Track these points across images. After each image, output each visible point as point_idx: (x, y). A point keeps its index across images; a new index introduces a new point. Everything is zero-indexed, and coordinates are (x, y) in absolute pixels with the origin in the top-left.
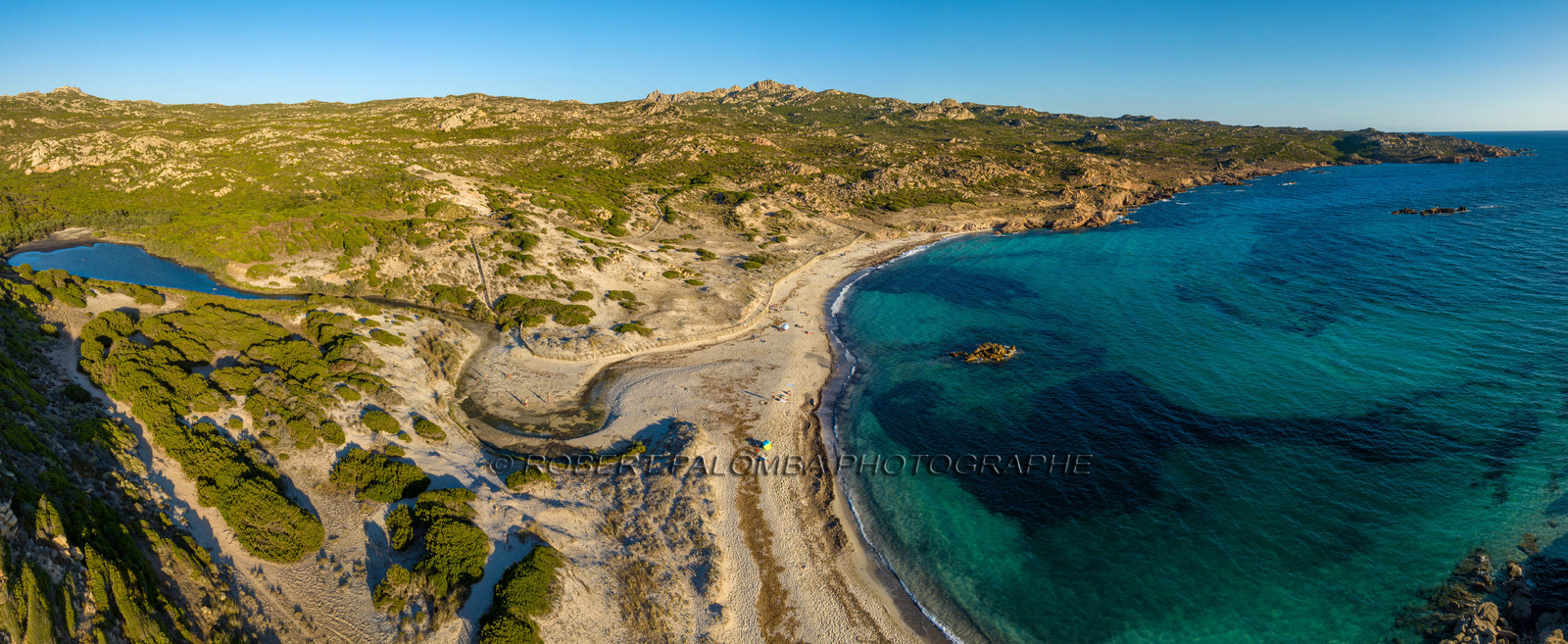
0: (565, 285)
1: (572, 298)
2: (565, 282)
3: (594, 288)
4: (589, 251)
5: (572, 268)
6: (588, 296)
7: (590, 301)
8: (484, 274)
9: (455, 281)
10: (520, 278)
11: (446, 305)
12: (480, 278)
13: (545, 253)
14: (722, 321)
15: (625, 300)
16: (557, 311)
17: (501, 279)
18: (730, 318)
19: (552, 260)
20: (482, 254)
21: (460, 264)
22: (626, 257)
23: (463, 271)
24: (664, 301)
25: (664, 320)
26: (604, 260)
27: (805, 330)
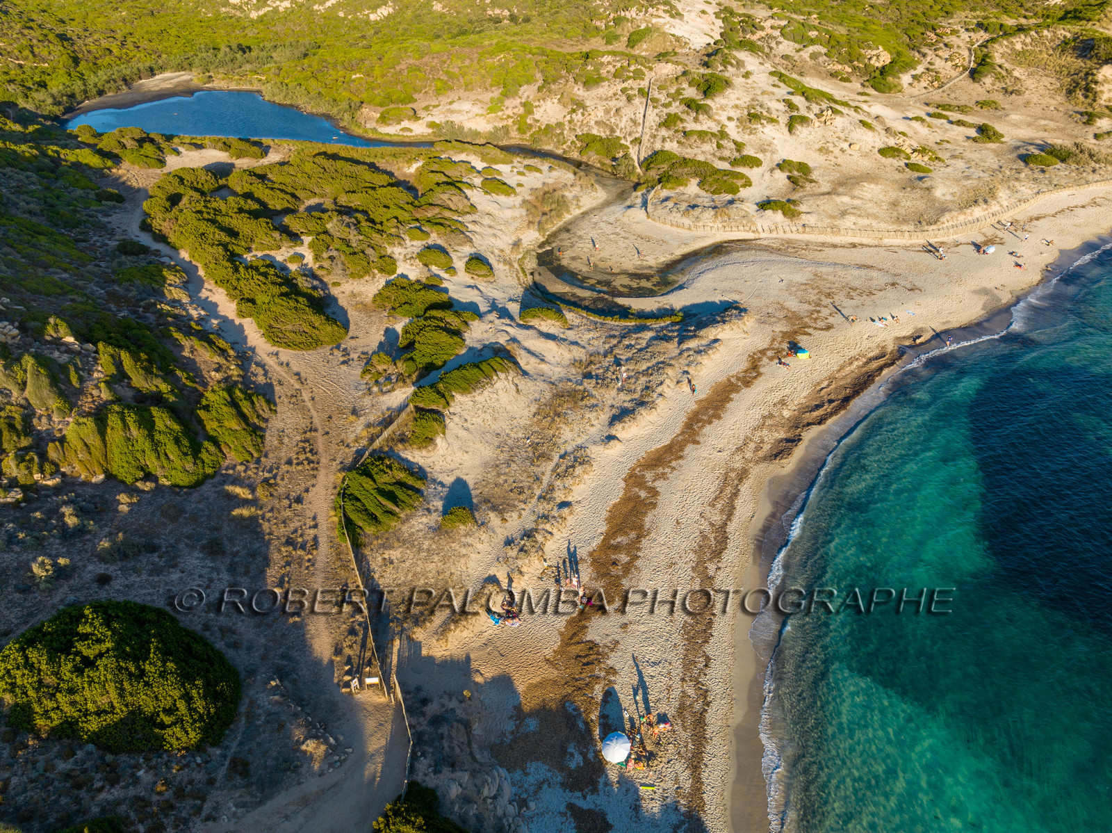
0: (733, 146)
1: (735, 162)
2: (735, 143)
3: (768, 154)
4: (790, 105)
5: (754, 126)
6: (755, 162)
7: (755, 169)
8: (647, 124)
9: (612, 131)
10: (685, 133)
11: (593, 158)
12: (640, 129)
13: (731, 104)
14: (905, 221)
15: (796, 173)
16: (705, 174)
17: (664, 132)
18: (921, 221)
19: (735, 114)
20: (655, 100)
21: (623, 111)
22: (839, 120)
23: (625, 119)
24: (847, 182)
25: (826, 205)
26: (804, 120)
27: (1020, 261)
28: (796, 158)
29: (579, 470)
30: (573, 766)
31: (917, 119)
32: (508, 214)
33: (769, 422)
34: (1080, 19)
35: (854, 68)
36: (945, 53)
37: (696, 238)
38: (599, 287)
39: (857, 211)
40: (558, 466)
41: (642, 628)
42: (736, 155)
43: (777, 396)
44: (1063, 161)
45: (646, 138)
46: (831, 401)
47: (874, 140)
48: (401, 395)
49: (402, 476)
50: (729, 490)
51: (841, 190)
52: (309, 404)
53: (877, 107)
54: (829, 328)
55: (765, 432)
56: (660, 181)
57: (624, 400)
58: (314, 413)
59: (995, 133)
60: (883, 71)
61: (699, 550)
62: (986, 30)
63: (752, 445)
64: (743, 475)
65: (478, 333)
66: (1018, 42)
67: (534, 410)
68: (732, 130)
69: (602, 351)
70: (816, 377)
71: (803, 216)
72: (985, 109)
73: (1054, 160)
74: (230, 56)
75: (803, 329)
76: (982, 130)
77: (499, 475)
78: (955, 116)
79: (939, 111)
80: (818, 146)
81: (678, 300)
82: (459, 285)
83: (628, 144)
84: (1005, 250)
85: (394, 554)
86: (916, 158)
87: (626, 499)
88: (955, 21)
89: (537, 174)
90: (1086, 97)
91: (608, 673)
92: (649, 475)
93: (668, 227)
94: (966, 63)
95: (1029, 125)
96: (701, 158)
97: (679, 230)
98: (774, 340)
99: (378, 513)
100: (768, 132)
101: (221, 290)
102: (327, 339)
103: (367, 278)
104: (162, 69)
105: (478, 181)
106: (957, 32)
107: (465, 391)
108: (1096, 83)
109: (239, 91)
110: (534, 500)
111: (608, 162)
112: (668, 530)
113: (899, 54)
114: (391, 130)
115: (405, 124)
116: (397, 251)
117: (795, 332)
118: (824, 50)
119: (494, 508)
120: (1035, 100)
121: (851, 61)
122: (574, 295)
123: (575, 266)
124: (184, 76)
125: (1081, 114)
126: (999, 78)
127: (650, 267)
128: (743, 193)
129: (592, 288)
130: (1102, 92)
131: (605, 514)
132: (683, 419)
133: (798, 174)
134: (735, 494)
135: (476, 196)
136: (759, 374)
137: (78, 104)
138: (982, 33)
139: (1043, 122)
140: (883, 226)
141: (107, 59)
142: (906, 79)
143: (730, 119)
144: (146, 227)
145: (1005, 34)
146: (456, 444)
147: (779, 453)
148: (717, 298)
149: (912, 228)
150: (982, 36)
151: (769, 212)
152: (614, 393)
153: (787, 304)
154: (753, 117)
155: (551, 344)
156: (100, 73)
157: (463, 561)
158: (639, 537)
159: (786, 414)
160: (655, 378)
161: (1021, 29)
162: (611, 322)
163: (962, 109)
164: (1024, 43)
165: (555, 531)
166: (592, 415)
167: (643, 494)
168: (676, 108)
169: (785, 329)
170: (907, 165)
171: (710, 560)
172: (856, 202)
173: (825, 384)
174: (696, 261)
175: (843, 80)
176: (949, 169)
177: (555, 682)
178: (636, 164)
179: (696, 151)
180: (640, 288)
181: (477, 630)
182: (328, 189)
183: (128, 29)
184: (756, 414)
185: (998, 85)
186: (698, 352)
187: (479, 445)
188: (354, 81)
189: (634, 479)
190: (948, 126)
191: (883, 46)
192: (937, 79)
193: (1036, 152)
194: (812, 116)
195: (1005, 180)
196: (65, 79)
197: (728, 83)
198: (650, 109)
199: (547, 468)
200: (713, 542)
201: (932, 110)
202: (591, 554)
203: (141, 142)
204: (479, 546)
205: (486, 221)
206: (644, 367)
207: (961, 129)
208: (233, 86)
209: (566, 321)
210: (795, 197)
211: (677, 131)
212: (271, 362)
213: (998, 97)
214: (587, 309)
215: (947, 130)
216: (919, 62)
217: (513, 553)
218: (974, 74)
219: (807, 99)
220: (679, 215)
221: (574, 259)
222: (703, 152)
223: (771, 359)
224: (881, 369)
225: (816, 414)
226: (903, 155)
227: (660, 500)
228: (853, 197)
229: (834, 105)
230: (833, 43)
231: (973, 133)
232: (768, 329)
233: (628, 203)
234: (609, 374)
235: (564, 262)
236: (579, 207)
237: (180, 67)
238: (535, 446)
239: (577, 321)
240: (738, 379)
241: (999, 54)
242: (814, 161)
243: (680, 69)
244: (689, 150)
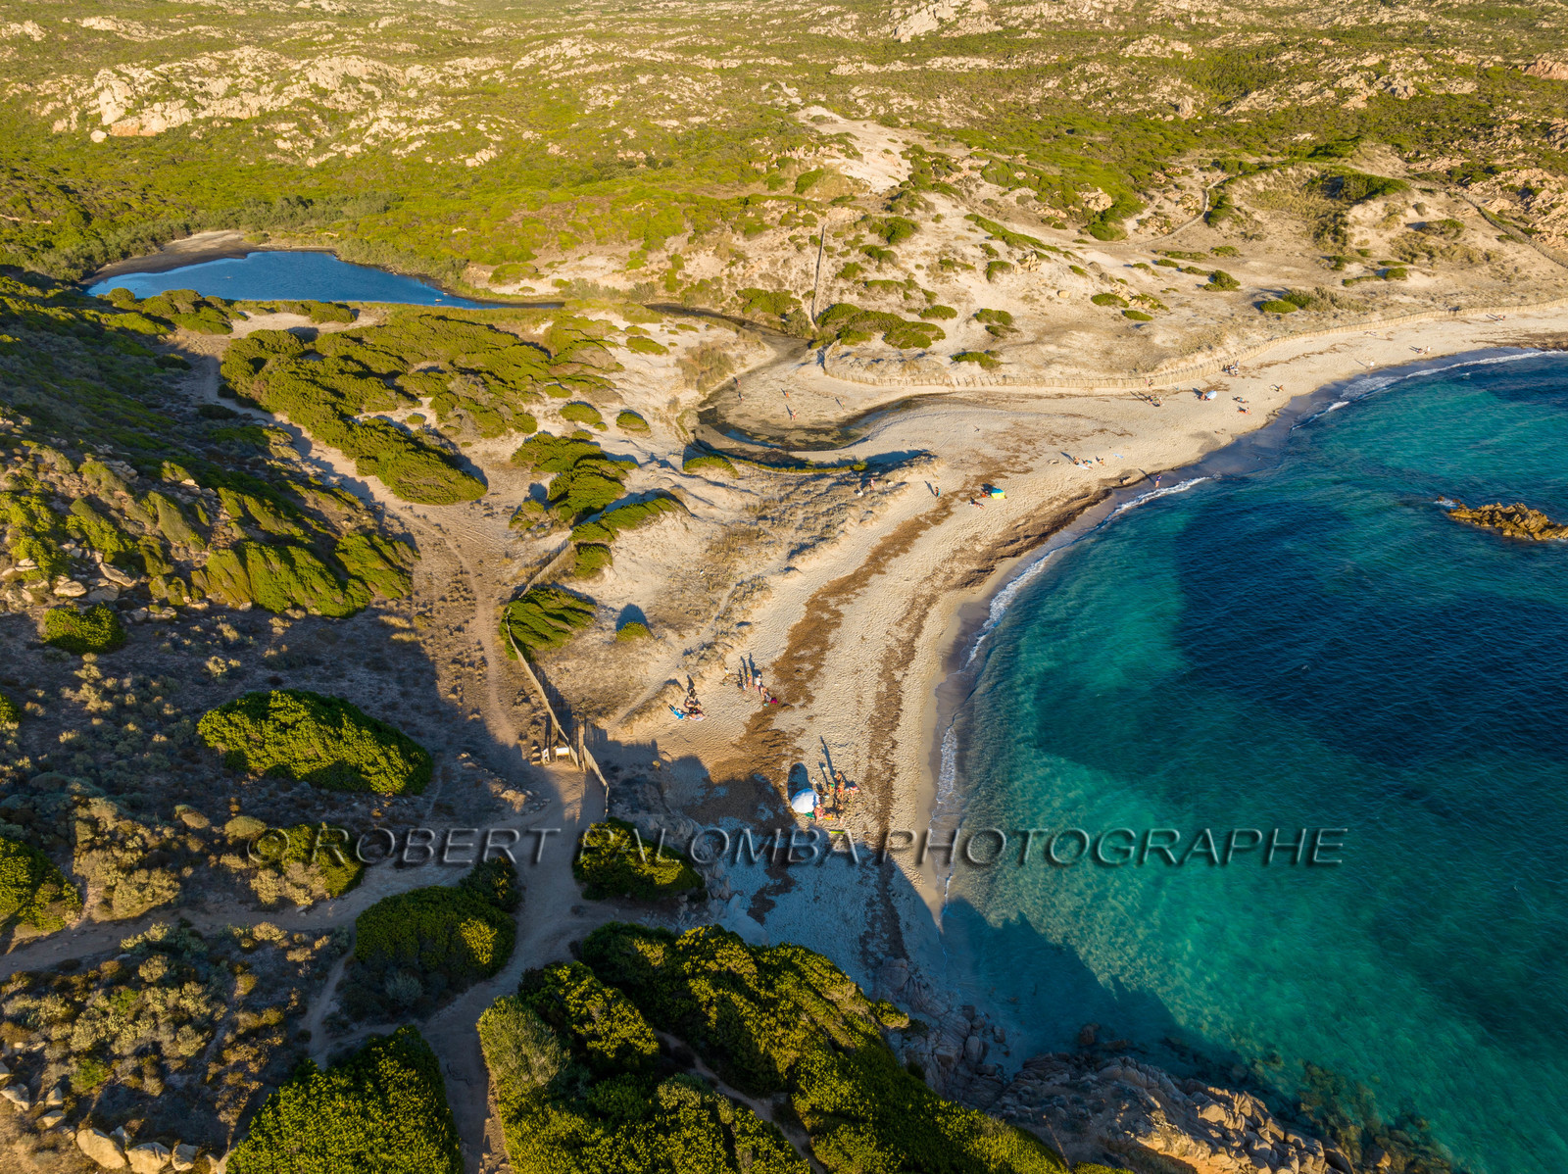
1: (925, 314)
4: (989, 251)
5: (947, 275)
7: (949, 320)
8: (821, 276)
9: (780, 284)
10: (866, 283)
11: (758, 315)
12: (813, 281)
13: (920, 250)
14: (1119, 369)
15: (995, 323)
16: (891, 327)
17: (841, 284)
18: (1135, 368)
19: (924, 262)
20: (829, 249)
21: (793, 262)
22: (1045, 266)
23: (794, 271)
24: (1054, 331)
25: (1030, 355)
26: (1004, 266)
27: (1244, 406)
28: (995, 306)
29: (757, 595)
30: (764, 819)
31: (1139, 266)
32: (661, 373)
33: (959, 555)
34: (1331, 155)
35: (1070, 213)
36: (1176, 196)
37: (881, 393)
38: (771, 442)
39: (1065, 361)
40: (734, 592)
41: (828, 719)
42: (927, 306)
43: (969, 533)
44: (1302, 307)
45: (820, 291)
46: (1027, 537)
47: (1088, 286)
48: (557, 539)
49: (570, 602)
50: (916, 612)
51: (1046, 338)
52: (456, 552)
53: (1095, 254)
54: (1027, 471)
55: (956, 564)
56: (838, 337)
57: (804, 537)
58: (461, 558)
59: (1229, 280)
60: (1104, 216)
61: (886, 661)
62: (1223, 169)
63: (942, 576)
64: (931, 600)
65: (637, 481)
66: (1260, 183)
67: (705, 546)
68: (922, 279)
69: (777, 497)
70: (1012, 516)
71: (1003, 367)
72: (1221, 256)
73: (1292, 306)
74: (288, 211)
75: (1000, 473)
76: (1215, 277)
77: (673, 600)
78: (1184, 263)
79: (1168, 258)
80: (1021, 295)
81: (861, 452)
82: (610, 439)
83: (800, 298)
84: (1229, 395)
85: (571, 664)
86: (1134, 306)
87: (808, 621)
88: (1187, 161)
89: (693, 333)
90: (1335, 241)
91: (795, 752)
92: (832, 601)
93: (849, 383)
94: (1200, 207)
95: (1270, 272)
96: (886, 310)
97: (862, 385)
98: (967, 483)
99: (548, 633)
100: (963, 280)
101: (333, 450)
102: (466, 494)
103: (502, 437)
104: (200, 227)
105: (622, 340)
106: (1190, 171)
107: (631, 527)
108: (1346, 224)
109: (304, 251)
110: (712, 621)
111: (776, 319)
112: (853, 644)
113: (1122, 197)
114: (508, 290)
115: (526, 282)
116: (535, 409)
117: (991, 476)
118: (1033, 194)
119: (670, 626)
120: (1278, 245)
121: (1066, 206)
122: (742, 451)
123: (742, 423)
124: (231, 236)
125: (1329, 259)
126: (1238, 222)
127: (830, 422)
128: (935, 346)
129: (764, 443)
130: (1352, 234)
131: (786, 633)
132: (866, 554)
133: (998, 324)
134: (924, 615)
135: (622, 355)
136: (950, 513)
137: (99, 267)
138: (1219, 172)
139: (1286, 269)
140: (1093, 374)
141: (127, 216)
142: (1130, 224)
143: (918, 267)
144: (226, 392)
145: (1245, 173)
146: (625, 575)
147: (970, 581)
148: (905, 448)
149: (1126, 375)
150: (1219, 176)
151: (964, 364)
152: (792, 532)
153: (982, 451)
154: (945, 264)
155: (720, 491)
156: (120, 231)
157: (642, 667)
158: (823, 651)
159: (979, 548)
160: (836, 518)
161: (1263, 167)
162: (785, 473)
163: (1195, 257)
164: (1266, 183)
165: (735, 645)
166: (770, 551)
167: (826, 616)
168: (855, 257)
169: (979, 473)
170: (1124, 313)
171: (897, 668)
172: (1064, 351)
173: (1023, 521)
174: (882, 416)
175: (1057, 226)
176: (1173, 317)
177: (742, 761)
178: (810, 320)
179: (880, 303)
180: (818, 443)
181: (661, 721)
182: (442, 350)
183: (143, 181)
184: (946, 549)
185: (1237, 230)
186: (883, 493)
187: (649, 576)
188: (455, 236)
189: (816, 603)
190: (1177, 274)
191: (1103, 188)
192: (1167, 224)
193: (1273, 299)
194: (1014, 262)
195: (1235, 327)
196: (78, 238)
197: (915, 228)
198: (824, 258)
199: (724, 595)
200: (900, 655)
201: (1158, 257)
202: (773, 664)
203: (198, 305)
204: (658, 656)
205: (636, 379)
206: (824, 509)
207: (1192, 277)
208: (297, 246)
209: (735, 472)
210: (995, 348)
211: (856, 282)
212: (405, 515)
213: (1237, 243)
214: (759, 462)
215: (1175, 278)
216: (1146, 206)
217: (694, 661)
218: (1209, 219)
219: (1008, 243)
220: (861, 369)
221: (741, 416)
222: (889, 303)
223: (964, 500)
224: (1083, 508)
225: (1011, 548)
226: (1119, 302)
227: (844, 621)
228: (1059, 346)
229: (1040, 250)
230: (1044, 184)
231: (1205, 280)
232: (961, 474)
233: (802, 360)
234: (786, 516)
235: (730, 420)
236: (744, 366)
237: (224, 225)
238: (709, 577)
239: (748, 473)
240: (927, 518)
241: (1237, 196)
242: (1016, 309)
243: (859, 214)
244: (872, 303)
